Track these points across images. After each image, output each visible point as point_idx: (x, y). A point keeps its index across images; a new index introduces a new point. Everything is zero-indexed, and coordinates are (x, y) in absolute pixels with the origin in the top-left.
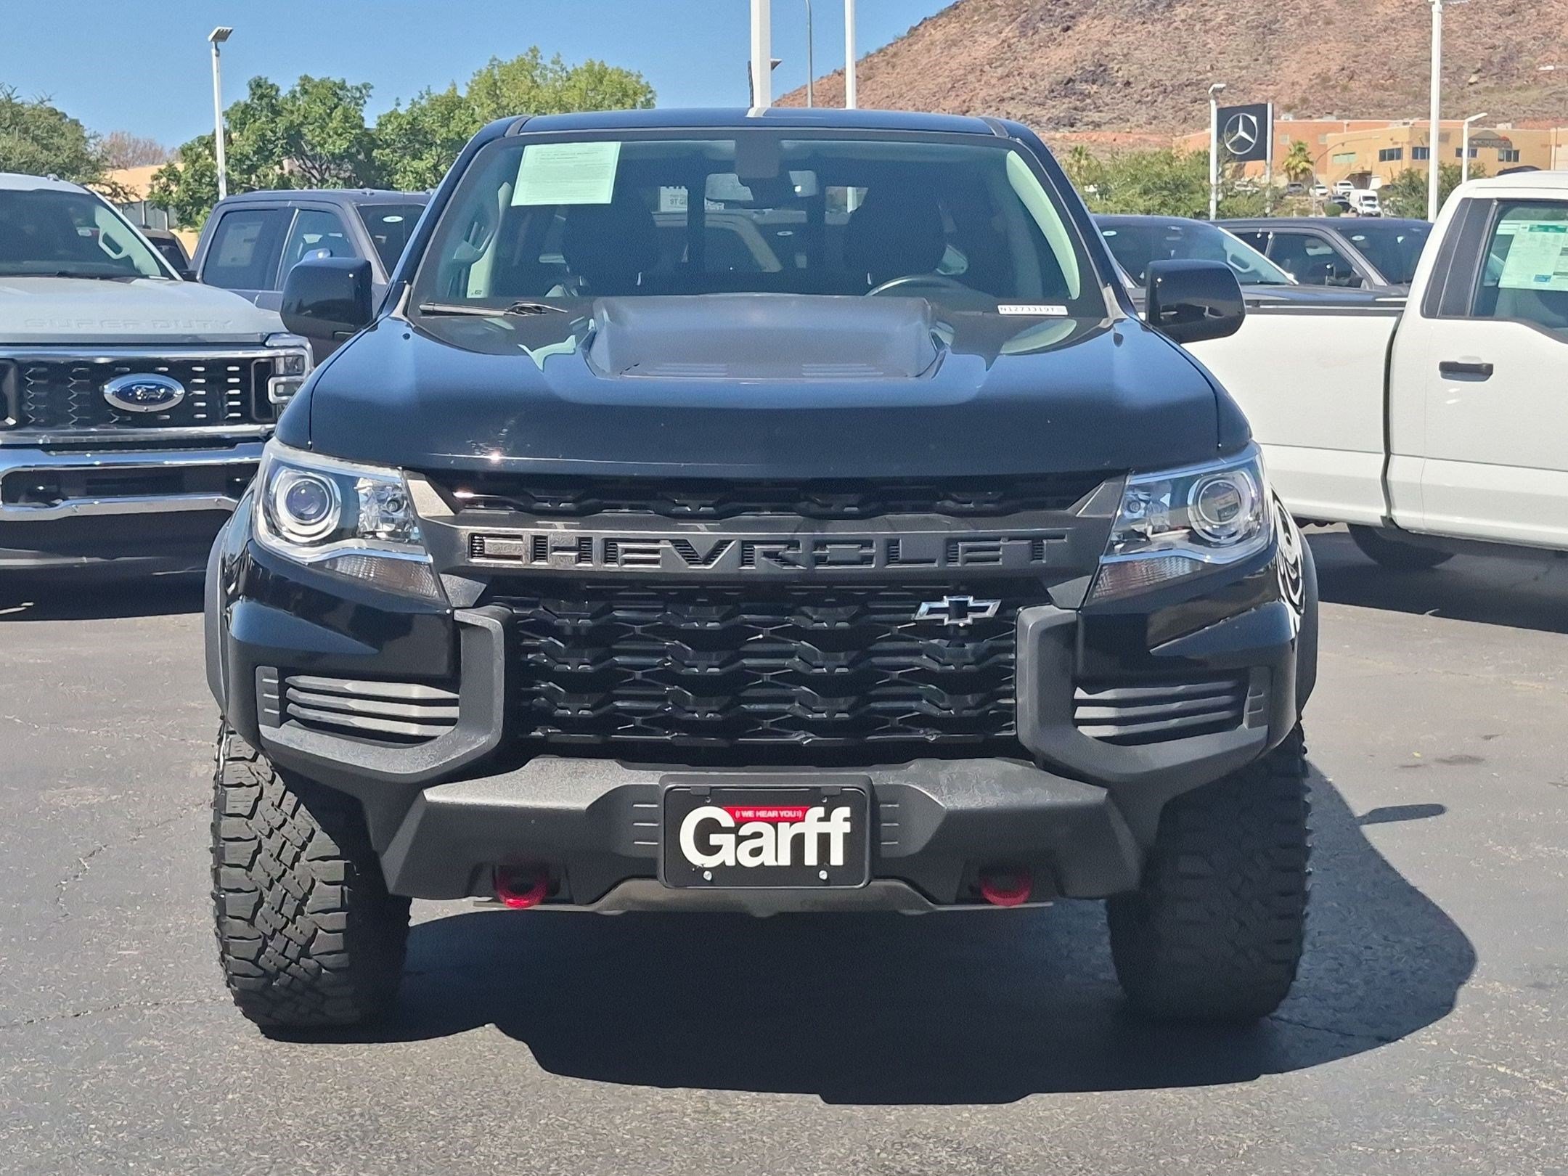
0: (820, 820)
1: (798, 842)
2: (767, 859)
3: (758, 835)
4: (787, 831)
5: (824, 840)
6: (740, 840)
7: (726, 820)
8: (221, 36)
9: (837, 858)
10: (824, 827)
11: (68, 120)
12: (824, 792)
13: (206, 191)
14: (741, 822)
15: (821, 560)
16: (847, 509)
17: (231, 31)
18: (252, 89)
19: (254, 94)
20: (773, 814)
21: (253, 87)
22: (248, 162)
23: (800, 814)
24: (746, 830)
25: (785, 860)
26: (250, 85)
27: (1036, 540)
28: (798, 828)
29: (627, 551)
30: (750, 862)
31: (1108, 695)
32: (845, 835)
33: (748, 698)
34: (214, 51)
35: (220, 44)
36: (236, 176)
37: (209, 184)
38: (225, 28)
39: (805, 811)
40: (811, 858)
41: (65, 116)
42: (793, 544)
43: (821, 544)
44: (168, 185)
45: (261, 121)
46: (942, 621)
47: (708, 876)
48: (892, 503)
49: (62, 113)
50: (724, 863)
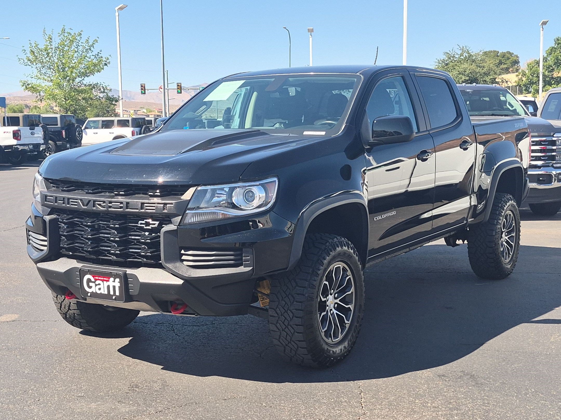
0: (113, 281)
1: (108, 287)
2: (102, 291)
3: (99, 284)
4: (106, 284)
5: (114, 287)
6: (96, 285)
7: (93, 280)
8: (544, 23)
9: (117, 293)
10: (114, 284)
11: (514, 55)
12: (113, 274)
13: (535, 79)
14: (96, 280)
15: (110, 207)
16: (121, 193)
17: (548, 21)
18: (555, 41)
19: (556, 43)
20: (102, 279)
21: (556, 41)
22: (551, 68)
23: (108, 279)
24: (97, 282)
25: (106, 292)
26: (555, 40)
27: (165, 204)
28: (108, 283)
29: (72, 202)
30: (99, 292)
31: (190, 252)
32: (119, 287)
33: (102, 245)
34: (541, 29)
35: (544, 26)
36: (547, 73)
37: (536, 77)
38: (546, 20)
39: (109, 278)
40: (112, 293)
41: (513, 54)
42: (104, 202)
43: (110, 202)
44: (522, 78)
45: (557, 53)
46: (143, 227)
47: (89, 294)
48: (136, 192)
49: (512, 53)
50: (93, 291)
